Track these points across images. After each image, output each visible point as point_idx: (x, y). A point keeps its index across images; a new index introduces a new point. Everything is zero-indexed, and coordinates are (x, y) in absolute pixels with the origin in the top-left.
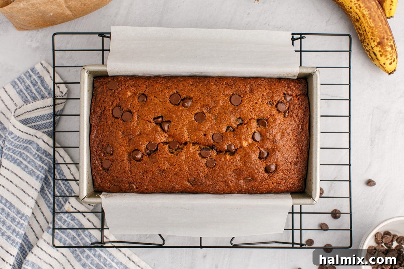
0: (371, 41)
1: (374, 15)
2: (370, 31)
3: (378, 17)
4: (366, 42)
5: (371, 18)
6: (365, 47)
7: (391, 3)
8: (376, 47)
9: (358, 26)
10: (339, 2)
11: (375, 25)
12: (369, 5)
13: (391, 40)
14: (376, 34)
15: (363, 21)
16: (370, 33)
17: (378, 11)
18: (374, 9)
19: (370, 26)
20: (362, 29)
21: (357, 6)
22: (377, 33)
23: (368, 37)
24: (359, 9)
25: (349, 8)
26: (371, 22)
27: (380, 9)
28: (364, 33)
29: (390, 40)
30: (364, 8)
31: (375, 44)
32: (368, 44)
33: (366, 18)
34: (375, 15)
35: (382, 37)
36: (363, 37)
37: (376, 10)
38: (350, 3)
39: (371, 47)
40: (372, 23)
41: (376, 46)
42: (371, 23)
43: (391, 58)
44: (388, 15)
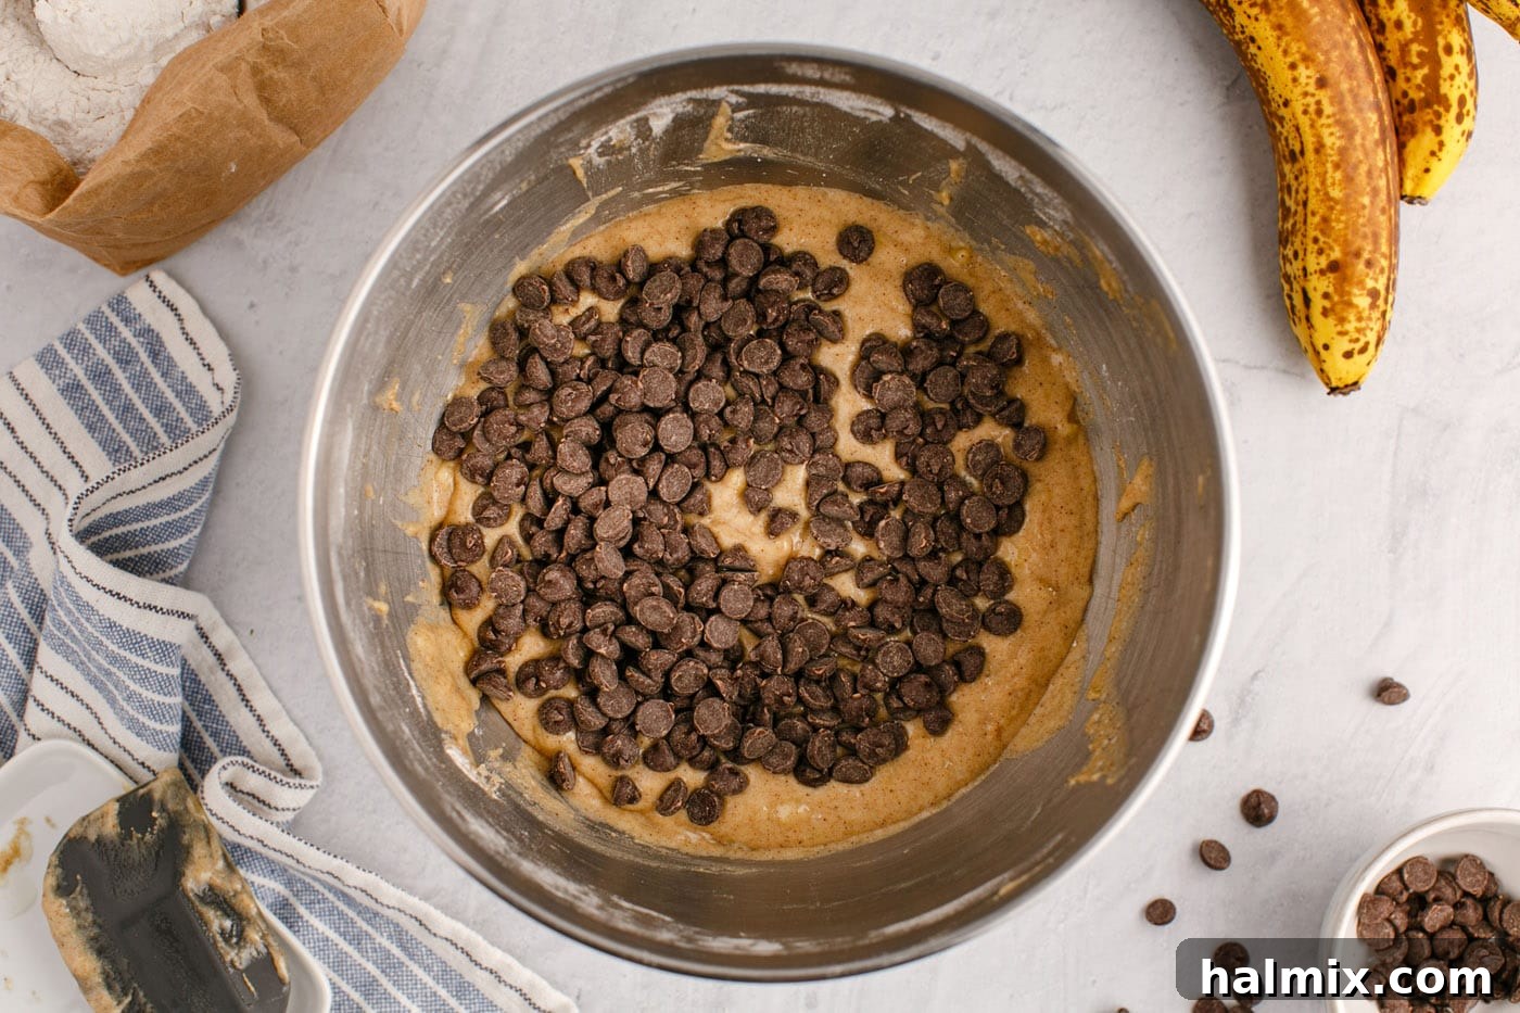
0: (1312, 247)
1: (1353, 160)
2: (1322, 211)
3: (1369, 173)
4: (1292, 245)
5: (1343, 165)
6: (1285, 264)
7: (1436, 148)
8: (1318, 275)
9: (1290, 177)
10: (1256, 66)
11: (1347, 196)
12: (1352, 116)
13: (1382, 271)
14: (1337, 228)
15: (1311, 168)
16: (1317, 219)
17: (1375, 152)
18: (1363, 138)
19: (1327, 194)
20: (1297, 192)
21: (1308, 105)
22: (1341, 226)
23: (1306, 230)
24: (1314, 117)
25: (1281, 102)
26: (1337, 182)
27: (1388, 150)
28: (1296, 212)
29: (1378, 271)
30: (1330, 121)
31: (1318, 264)
32: (1296, 254)
33: (1324, 158)
34: (1360, 162)
35: (1354, 248)
36: (1289, 225)
37: (1369, 144)
38: (1290, 84)
39: (1304, 269)
40: (1340, 185)
41: (1322, 272)
42: (1333, 184)
43: (1356, 335)
44: (1408, 188)
